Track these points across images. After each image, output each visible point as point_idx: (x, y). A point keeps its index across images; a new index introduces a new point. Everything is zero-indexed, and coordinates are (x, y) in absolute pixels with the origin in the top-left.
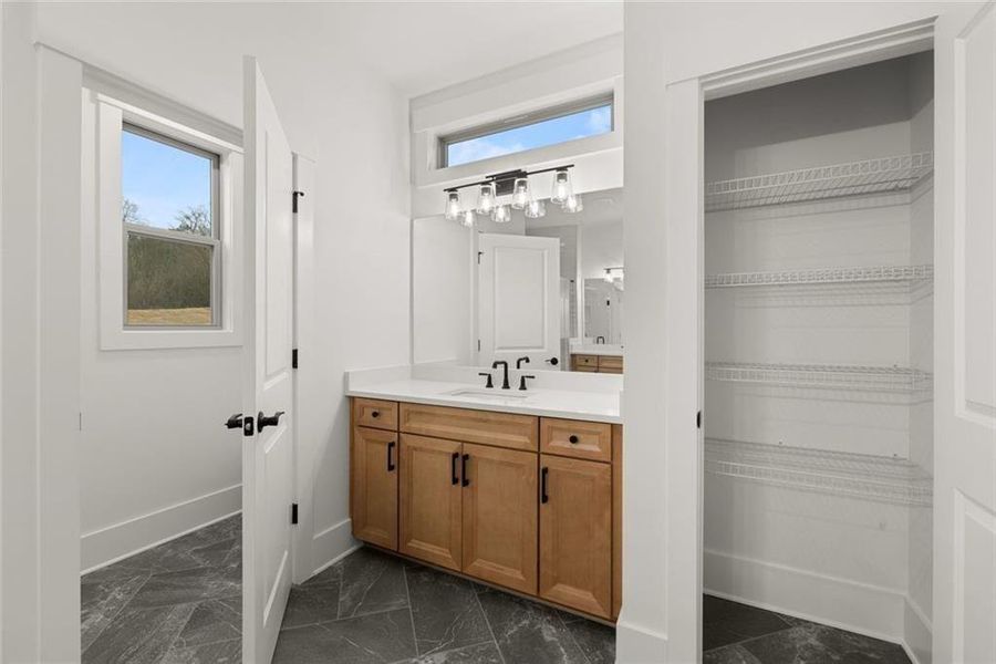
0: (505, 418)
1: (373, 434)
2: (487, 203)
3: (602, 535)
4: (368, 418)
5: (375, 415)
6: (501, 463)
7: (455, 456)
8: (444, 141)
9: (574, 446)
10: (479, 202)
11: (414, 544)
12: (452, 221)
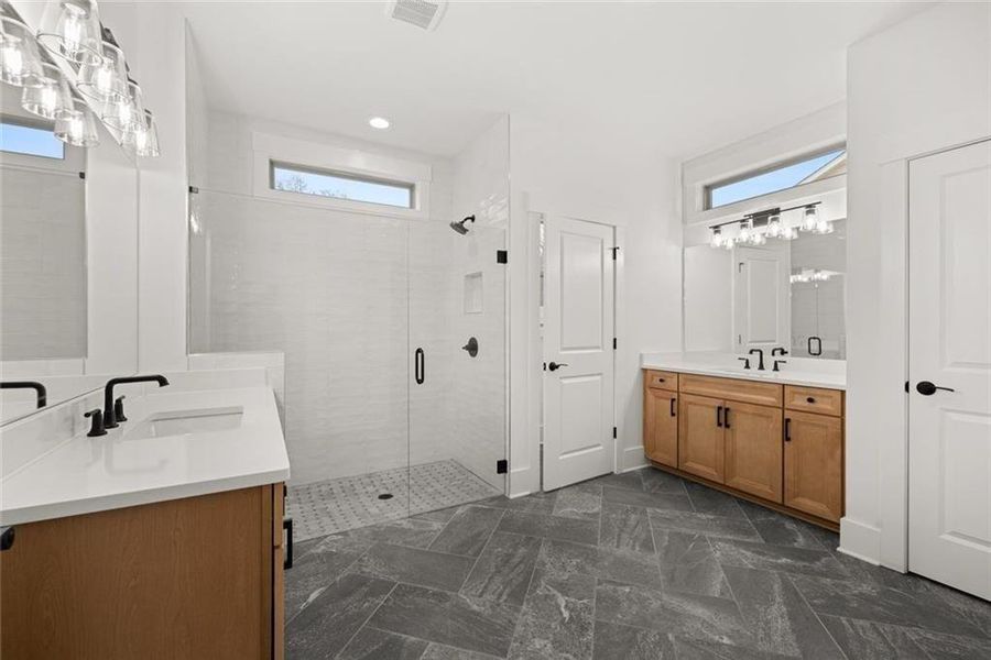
0: (758, 385)
1: (660, 393)
2: (744, 235)
3: (834, 466)
4: (656, 381)
5: (661, 380)
6: (754, 414)
7: (719, 408)
8: (708, 189)
9: (811, 404)
10: (738, 233)
11: (689, 464)
12: (717, 249)
